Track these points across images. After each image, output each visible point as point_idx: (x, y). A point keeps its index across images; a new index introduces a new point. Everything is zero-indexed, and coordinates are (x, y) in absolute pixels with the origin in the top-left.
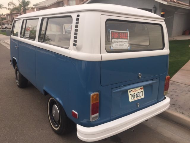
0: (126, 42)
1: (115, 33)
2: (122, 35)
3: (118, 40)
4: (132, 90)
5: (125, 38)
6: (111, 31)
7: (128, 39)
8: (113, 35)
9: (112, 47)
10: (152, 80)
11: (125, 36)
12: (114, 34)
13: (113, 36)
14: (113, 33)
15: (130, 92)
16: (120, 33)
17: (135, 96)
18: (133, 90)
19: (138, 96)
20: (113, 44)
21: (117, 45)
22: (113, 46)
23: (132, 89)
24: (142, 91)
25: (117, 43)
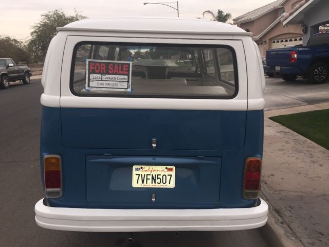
0: (123, 80)
1: (97, 64)
2: (114, 68)
3: (104, 77)
4: (142, 168)
5: (121, 73)
6: (88, 60)
7: (128, 75)
8: (93, 68)
9: (89, 86)
10: (195, 157)
11: (122, 70)
12: (96, 66)
13: (93, 70)
14: (93, 64)
15: (137, 169)
16: (111, 65)
17: (147, 179)
18: (146, 167)
19: (158, 181)
20: (91, 83)
21: (101, 84)
22: (91, 85)
23: (143, 166)
24: (171, 175)
25: (102, 80)
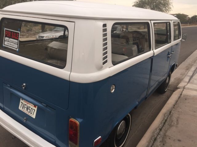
0: (16, 43)
1: (8, 32)
2: (13, 35)
3: (9, 39)
5: (16, 38)
6: (5, 29)
7: (18, 40)
11: (16, 37)
13: (6, 35)
14: (6, 31)
17: (25, 107)
20: (5, 42)
21: (8, 44)
22: (5, 44)
24: (35, 110)
25: (9, 41)
